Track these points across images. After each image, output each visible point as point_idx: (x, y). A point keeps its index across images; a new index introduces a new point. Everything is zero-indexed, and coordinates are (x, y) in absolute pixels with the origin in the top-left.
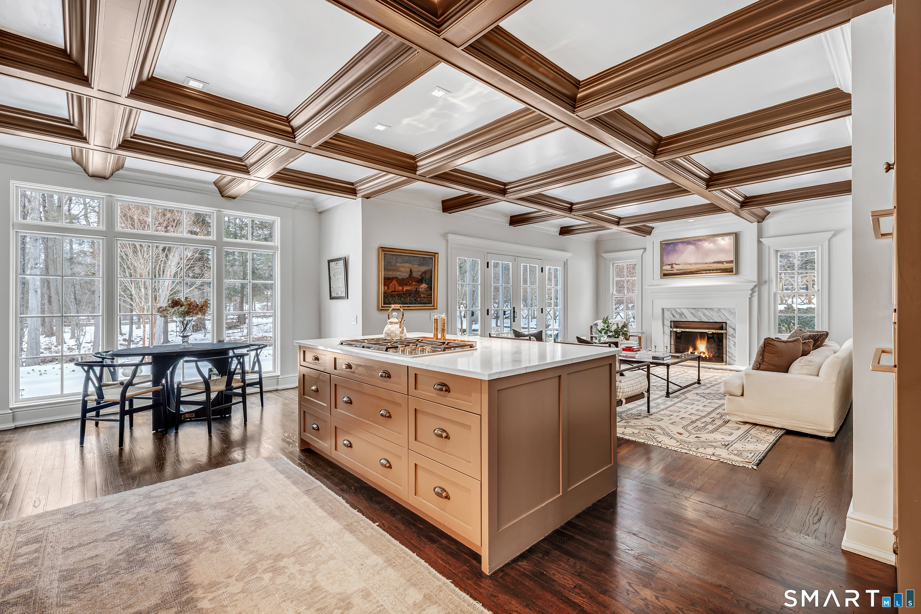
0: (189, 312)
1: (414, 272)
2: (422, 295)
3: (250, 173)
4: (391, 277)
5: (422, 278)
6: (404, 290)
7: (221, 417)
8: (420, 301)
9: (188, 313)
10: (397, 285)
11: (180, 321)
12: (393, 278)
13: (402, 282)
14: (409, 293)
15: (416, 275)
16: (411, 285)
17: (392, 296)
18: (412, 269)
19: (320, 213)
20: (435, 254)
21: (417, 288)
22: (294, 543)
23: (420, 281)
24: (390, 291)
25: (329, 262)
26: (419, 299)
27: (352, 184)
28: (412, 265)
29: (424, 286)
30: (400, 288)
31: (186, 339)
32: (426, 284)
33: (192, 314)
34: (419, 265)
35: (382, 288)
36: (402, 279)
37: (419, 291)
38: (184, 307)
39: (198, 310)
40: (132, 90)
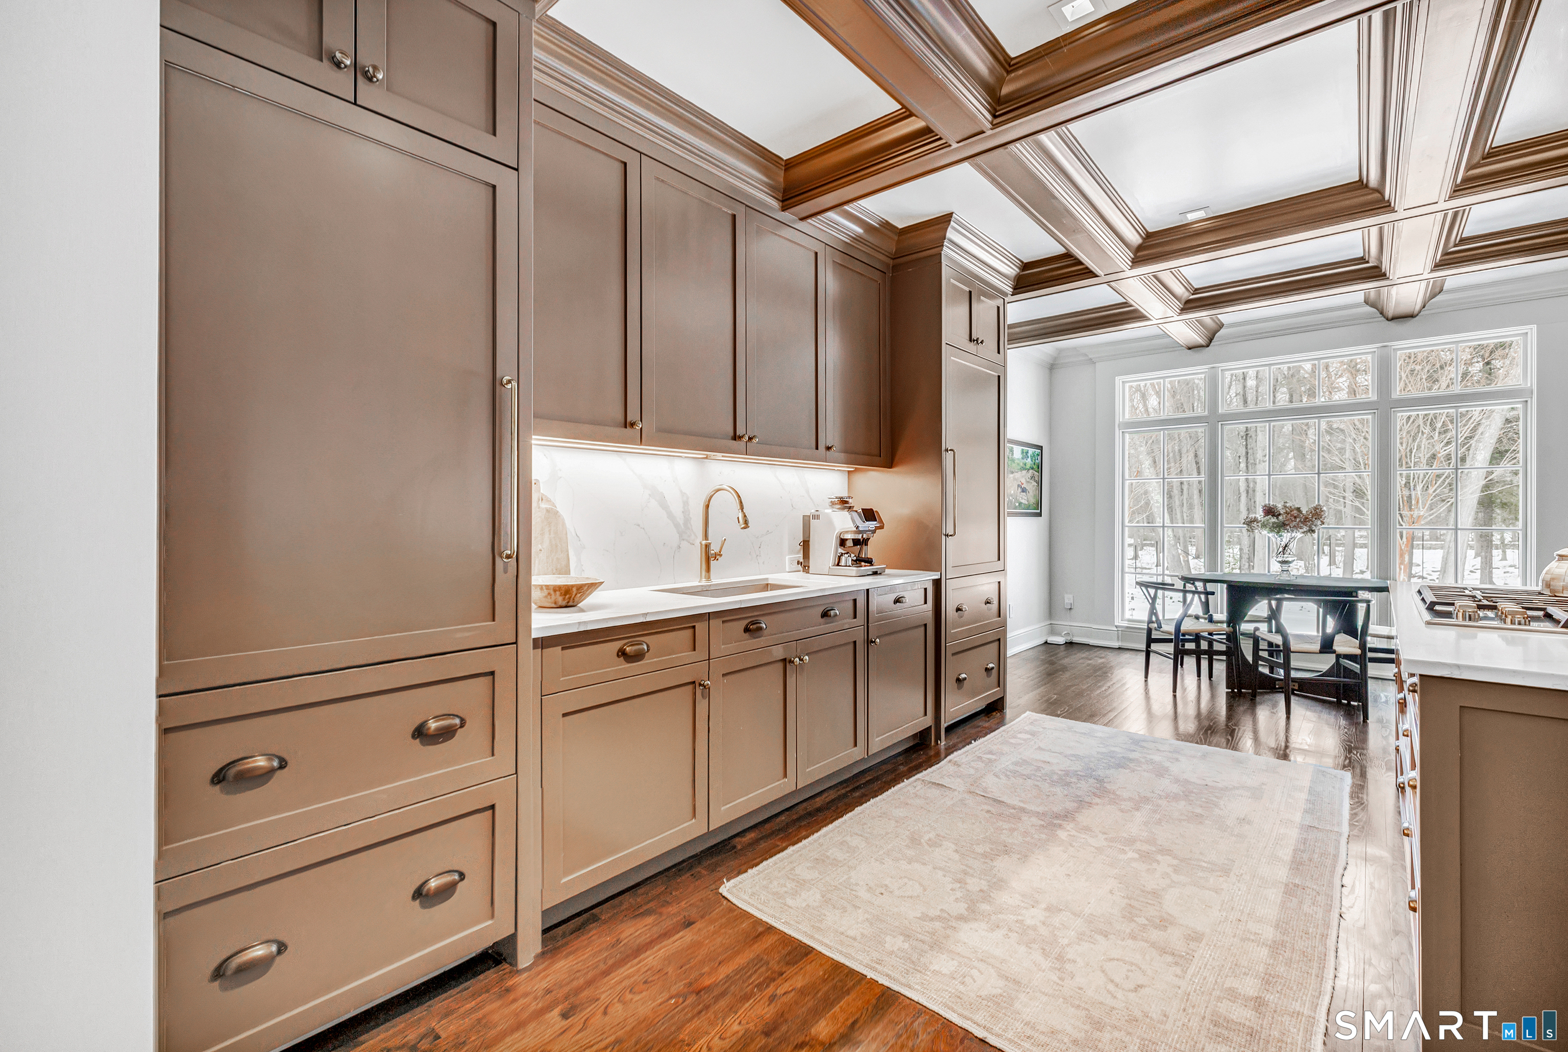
0: (1288, 524)
9: (1286, 526)
22: (1201, 853)
31: (1285, 568)
33: (1291, 527)
38: (1281, 517)
39: (1300, 521)
40: (1133, 259)
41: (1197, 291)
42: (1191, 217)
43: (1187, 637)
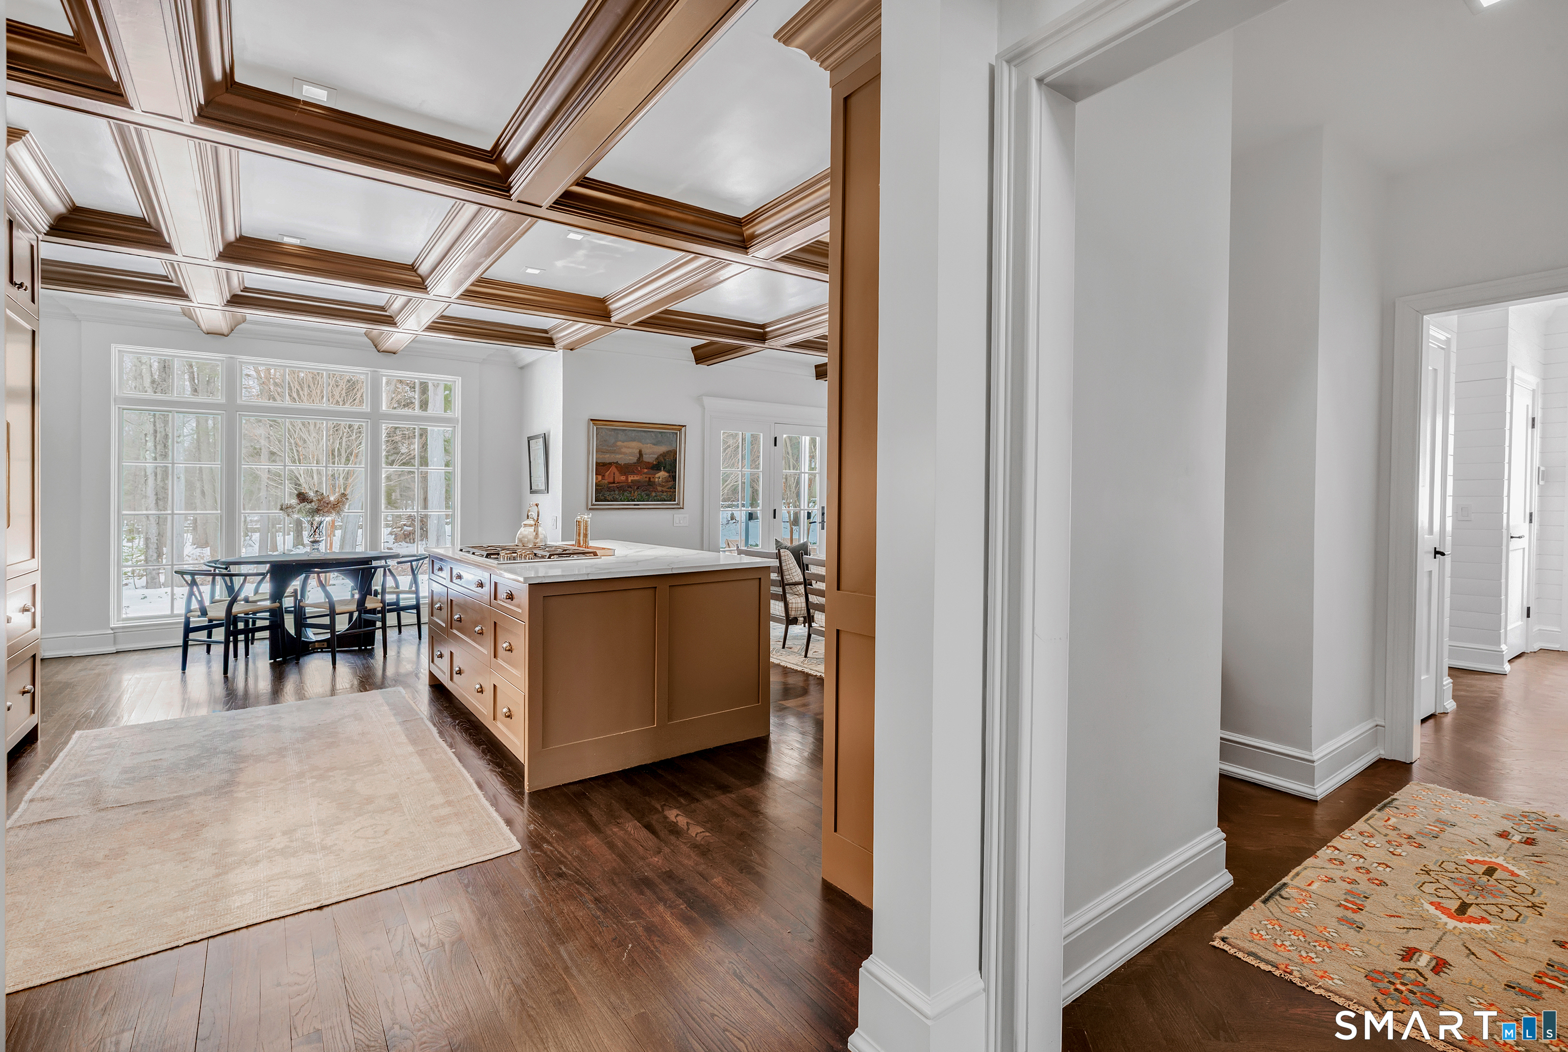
0: (319, 510)
1: (646, 454)
2: (659, 489)
3: (398, 325)
4: (608, 461)
5: (659, 462)
6: (630, 481)
7: (360, 649)
8: (655, 496)
9: (317, 511)
10: (617, 473)
11: (308, 522)
12: (610, 464)
13: (626, 469)
14: (637, 485)
15: (649, 458)
16: (639, 473)
17: (609, 489)
18: (643, 450)
19: (522, 368)
20: (680, 427)
21: (650, 478)
22: (354, 760)
23: (656, 467)
24: (606, 482)
25: (529, 439)
26: (654, 494)
27: (546, 332)
28: (643, 444)
29: (662, 474)
30: (623, 478)
31: (316, 547)
32: (666, 471)
33: (322, 512)
34: (654, 445)
35: (593, 479)
36: (625, 464)
37: (655, 482)
38: (313, 504)
39: (331, 507)
40: (220, 252)
41: (246, 289)
42: (287, 240)
43: (215, 622)
